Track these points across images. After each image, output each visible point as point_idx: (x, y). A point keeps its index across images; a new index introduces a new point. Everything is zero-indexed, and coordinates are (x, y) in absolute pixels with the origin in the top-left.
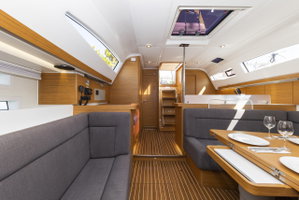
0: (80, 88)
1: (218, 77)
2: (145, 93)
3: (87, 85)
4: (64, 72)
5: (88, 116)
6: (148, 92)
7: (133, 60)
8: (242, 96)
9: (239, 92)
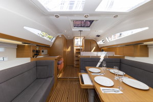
0: (33, 51)
1: (100, 43)
3: (37, 49)
4: (27, 45)
5: (36, 62)
6: (69, 49)
7: (60, 36)
8: (104, 52)
9: (103, 51)
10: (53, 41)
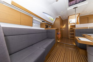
2: (64, 27)
3: (47, 25)
5: (47, 30)
7: (58, 17)
10: (54, 21)
